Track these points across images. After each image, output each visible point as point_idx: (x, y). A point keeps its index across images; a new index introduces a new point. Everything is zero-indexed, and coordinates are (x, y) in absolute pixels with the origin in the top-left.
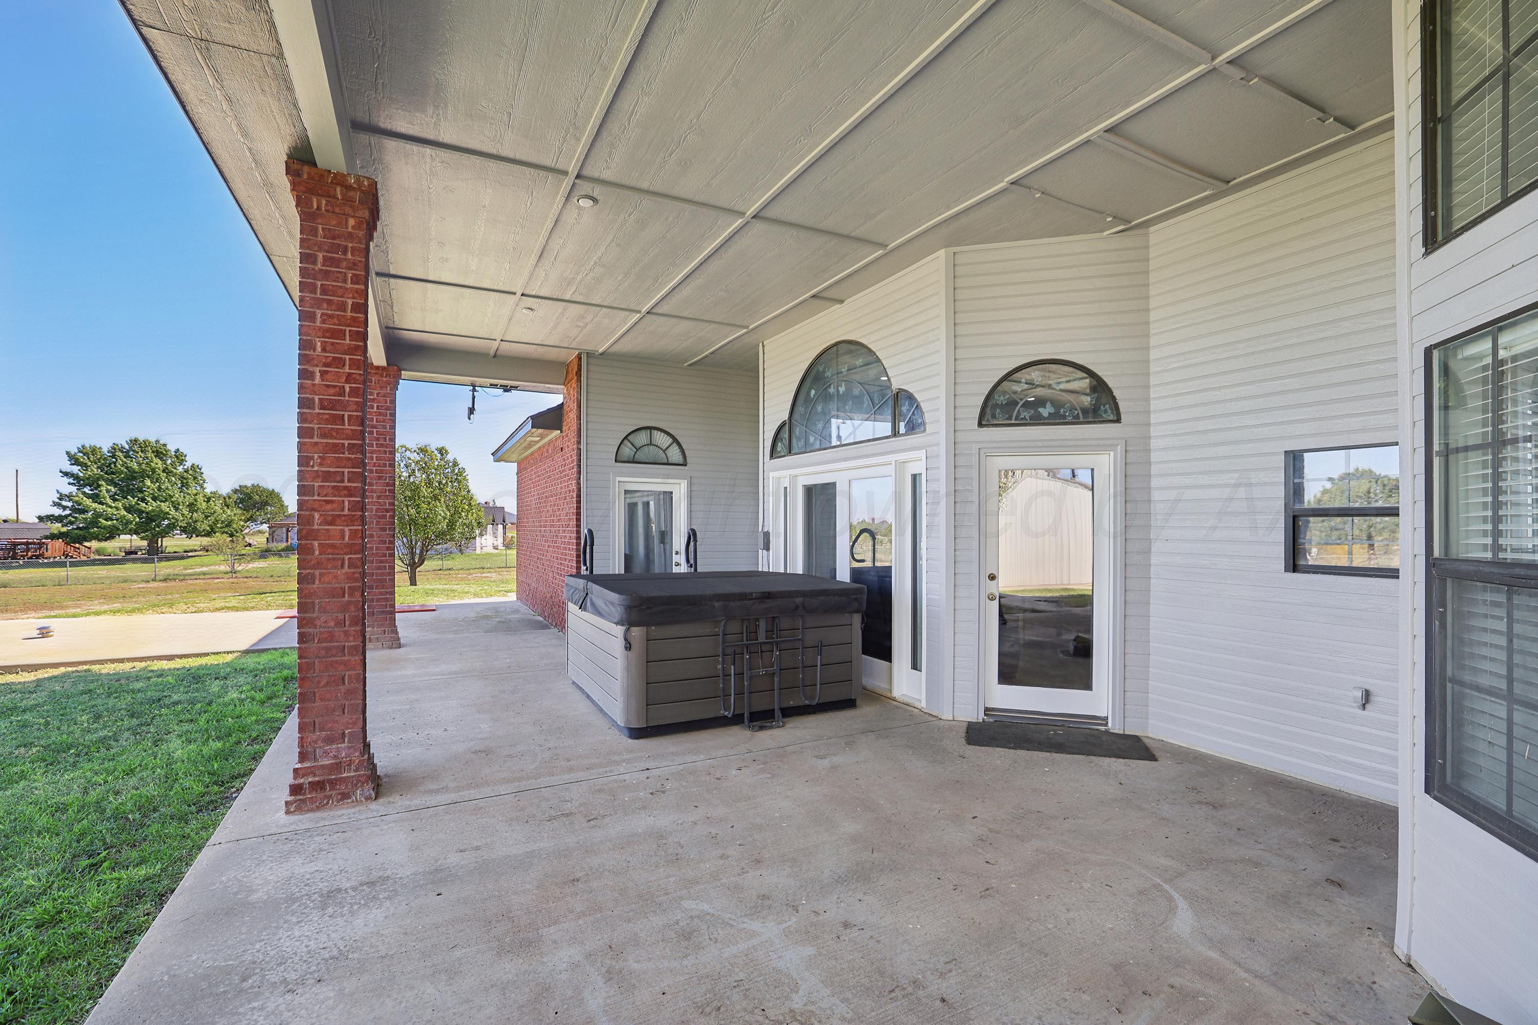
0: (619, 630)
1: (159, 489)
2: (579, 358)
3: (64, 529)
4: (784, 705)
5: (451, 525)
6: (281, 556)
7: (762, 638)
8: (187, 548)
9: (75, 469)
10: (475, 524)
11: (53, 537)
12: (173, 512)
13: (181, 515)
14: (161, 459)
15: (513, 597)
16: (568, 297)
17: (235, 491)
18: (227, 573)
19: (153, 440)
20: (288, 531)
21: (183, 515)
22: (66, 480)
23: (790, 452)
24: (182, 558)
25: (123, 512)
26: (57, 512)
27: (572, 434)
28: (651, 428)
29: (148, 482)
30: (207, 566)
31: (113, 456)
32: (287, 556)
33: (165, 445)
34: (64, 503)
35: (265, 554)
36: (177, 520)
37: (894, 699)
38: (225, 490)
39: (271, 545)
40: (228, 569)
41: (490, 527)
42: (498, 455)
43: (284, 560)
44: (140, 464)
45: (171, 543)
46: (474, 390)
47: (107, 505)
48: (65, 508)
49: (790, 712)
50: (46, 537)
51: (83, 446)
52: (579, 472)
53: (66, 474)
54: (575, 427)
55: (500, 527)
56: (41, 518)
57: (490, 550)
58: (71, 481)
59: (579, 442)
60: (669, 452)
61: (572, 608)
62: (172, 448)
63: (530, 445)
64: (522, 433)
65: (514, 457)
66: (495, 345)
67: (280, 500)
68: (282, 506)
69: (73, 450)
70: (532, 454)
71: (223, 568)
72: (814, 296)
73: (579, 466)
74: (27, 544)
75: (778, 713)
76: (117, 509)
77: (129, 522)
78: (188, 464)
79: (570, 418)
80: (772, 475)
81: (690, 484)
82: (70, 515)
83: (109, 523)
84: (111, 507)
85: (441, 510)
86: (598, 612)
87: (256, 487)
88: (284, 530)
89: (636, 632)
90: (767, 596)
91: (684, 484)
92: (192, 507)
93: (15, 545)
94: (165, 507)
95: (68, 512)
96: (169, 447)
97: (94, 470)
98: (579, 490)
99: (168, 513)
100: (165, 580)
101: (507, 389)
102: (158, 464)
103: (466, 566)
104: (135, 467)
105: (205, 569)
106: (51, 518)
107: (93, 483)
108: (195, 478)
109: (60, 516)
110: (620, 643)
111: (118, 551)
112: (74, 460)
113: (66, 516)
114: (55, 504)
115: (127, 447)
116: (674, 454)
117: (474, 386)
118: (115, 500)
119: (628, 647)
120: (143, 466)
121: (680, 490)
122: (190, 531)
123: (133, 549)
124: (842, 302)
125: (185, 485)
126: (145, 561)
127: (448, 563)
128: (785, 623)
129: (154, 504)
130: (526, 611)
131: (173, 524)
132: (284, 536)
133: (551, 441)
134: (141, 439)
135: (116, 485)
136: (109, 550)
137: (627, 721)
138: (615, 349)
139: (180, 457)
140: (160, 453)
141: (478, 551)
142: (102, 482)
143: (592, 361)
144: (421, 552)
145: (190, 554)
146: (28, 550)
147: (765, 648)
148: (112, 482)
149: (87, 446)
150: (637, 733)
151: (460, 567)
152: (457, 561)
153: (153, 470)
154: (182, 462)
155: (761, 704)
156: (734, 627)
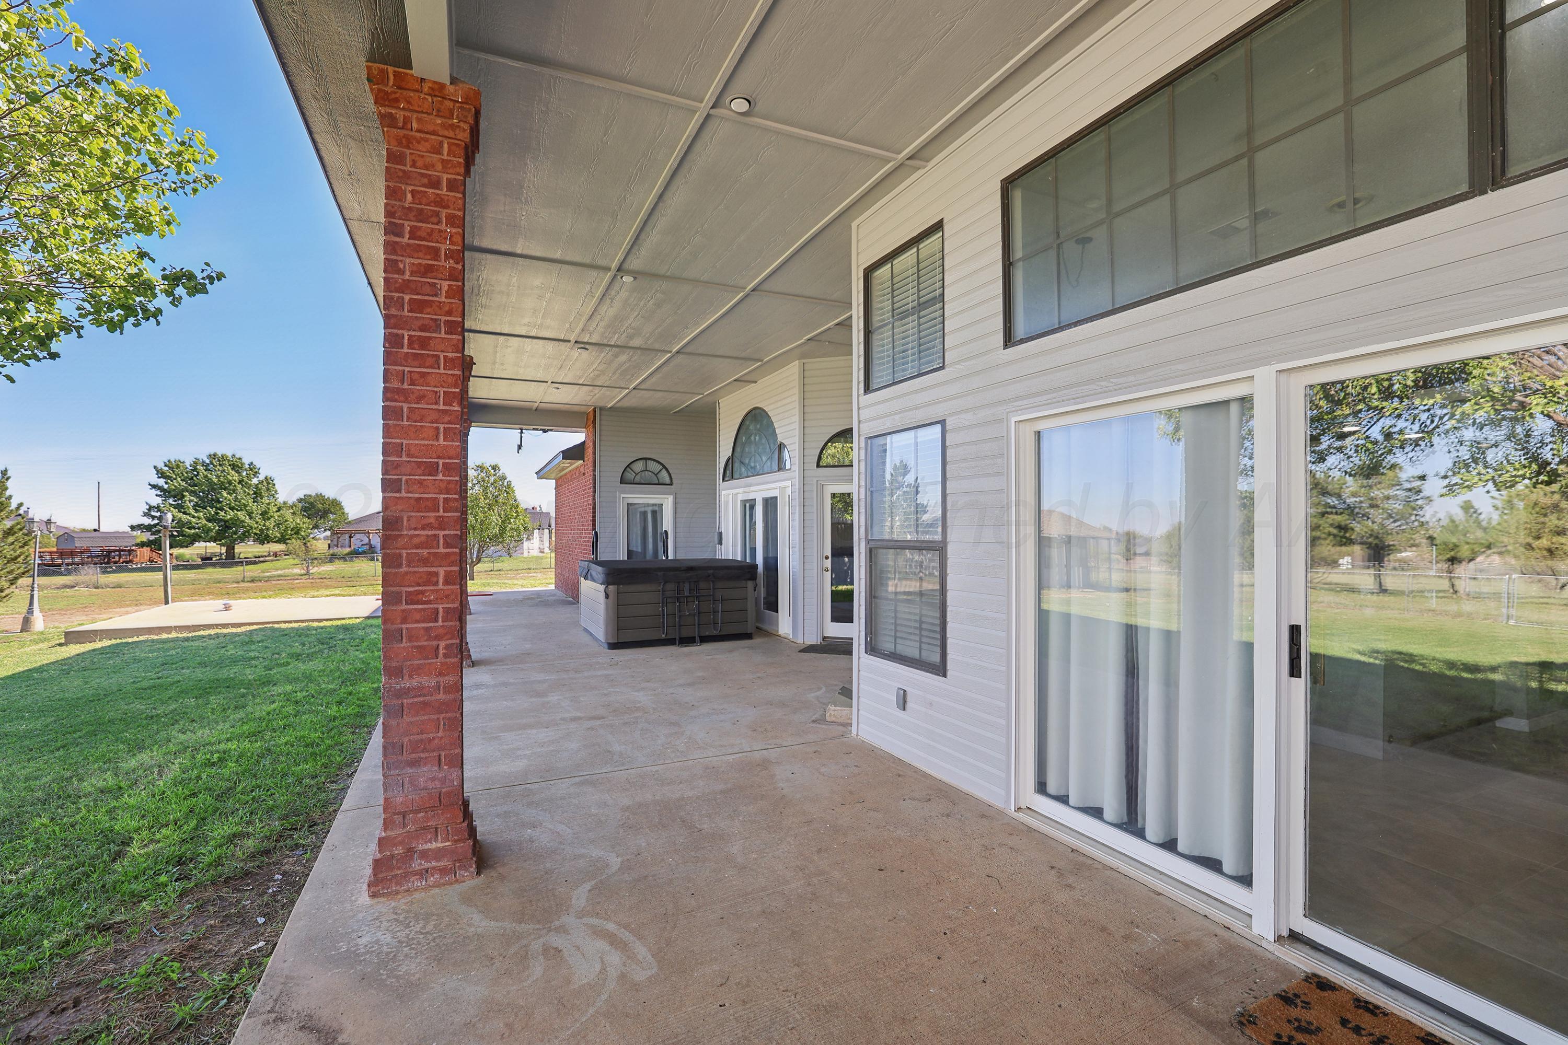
0: (602, 588)
1: (236, 499)
2: (594, 411)
3: (152, 538)
4: (702, 635)
5: (503, 530)
6: (346, 560)
7: (687, 593)
8: (257, 554)
9: (161, 482)
10: (522, 528)
11: (142, 545)
12: (247, 519)
13: (255, 524)
14: (237, 472)
15: (552, 587)
16: (581, 382)
17: (300, 500)
18: (302, 575)
19: (229, 454)
20: (351, 537)
21: (257, 523)
22: (154, 492)
23: (732, 478)
24: (255, 563)
25: (204, 522)
26: (147, 521)
27: (590, 464)
28: (646, 459)
29: (225, 494)
30: (281, 569)
31: (195, 469)
32: (351, 560)
33: (240, 459)
34: (153, 513)
35: (333, 558)
36: (252, 528)
37: (779, 636)
38: (292, 500)
39: (335, 550)
40: (303, 572)
41: (536, 531)
42: (540, 474)
43: (349, 564)
44: (218, 477)
45: (245, 549)
46: (522, 432)
47: (189, 514)
48: (153, 517)
49: (704, 640)
50: (137, 545)
51: (169, 461)
52: (595, 492)
53: (154, 487)
54: (591, 460)
55: (546, 531)
56: (133, 528)
57: (535, 553)
58: (159, 493)
59: (594, 471)
60: (659, 476)
61: (582, 579)
62: (246, 461)
63: (563, 469)
64: (557, 461)
65: (553, 475)
66: (536, 405)
67: (341, 508)
68: (343, 513)
69: (161, 465)
70: (566, 475)
71: (297, 571)
72: (735, 380)
73: (594, 487)
74: (120, 551)
75: (697, 639)
76: (199, 518)
77: (209, 530)
78: (262, 477)
79: (589, 452)
80: (723, 492)
81: (675, 498)
82: (158, 524)
83: (193, 531)
84: (194, 517)
85: (495, 518)
86: (593, 580)
87: (320, 497)
88: (347, 536)
89: (611, 588)
90: (691, 569)
91: (670, 499)
92: (265, 515)
93: (110, 552)
94: (241, 515)
95: (156, 521)
96: (243, 461)
97: (179, 483)
98: (594, 504)
99: (243, 521)
100: (252, 581)
101: (545, 431)
102: (235, 477)
103: (515, 568)
104: (215, 480)
105: (279, 572)
106: (139, 527)
107: (178, 495)
108: (268, 489)
109: (149, 525)
110: (602, 595)
111: (195, 557)
112: (161, 474)
113: (155, 525)
114: (145, 514)
115: (208, 461)
116: (664, 475)
117: (522, 430)
118: (197, 511)
119: (607, 596)
120: (222, 479)
121: (668, 504)
122: (263, 539)
123: (208, 555)
124: (756, 382)
125: (257, 495)
126: (223, 565)
127: (498, 566)
128: (702, 585)
129: (232, 513)
130: (561, 595)
131: (248, 532)
132: (347, 541)
133: (577, 468)
134: (220, 454)
135: (198, 496)
136: (188, 557)
137: (607, 639)
138: (618, 405)
139: (253, 470)
140: (236, 466)
141: (525, 554)
142: (186, 494)
143: (603, 413)
144: (478, 552)
145: (261, 559)
146: (120, 556)
147: (689, 599)
148: (193, 493)
149: (173, 460)
150: (613, 646)
151: (509, 568)
152: (506, 564)
153: (230, 483)
154: (256, 474)
155: (685, 633)
156: (670, 586)
